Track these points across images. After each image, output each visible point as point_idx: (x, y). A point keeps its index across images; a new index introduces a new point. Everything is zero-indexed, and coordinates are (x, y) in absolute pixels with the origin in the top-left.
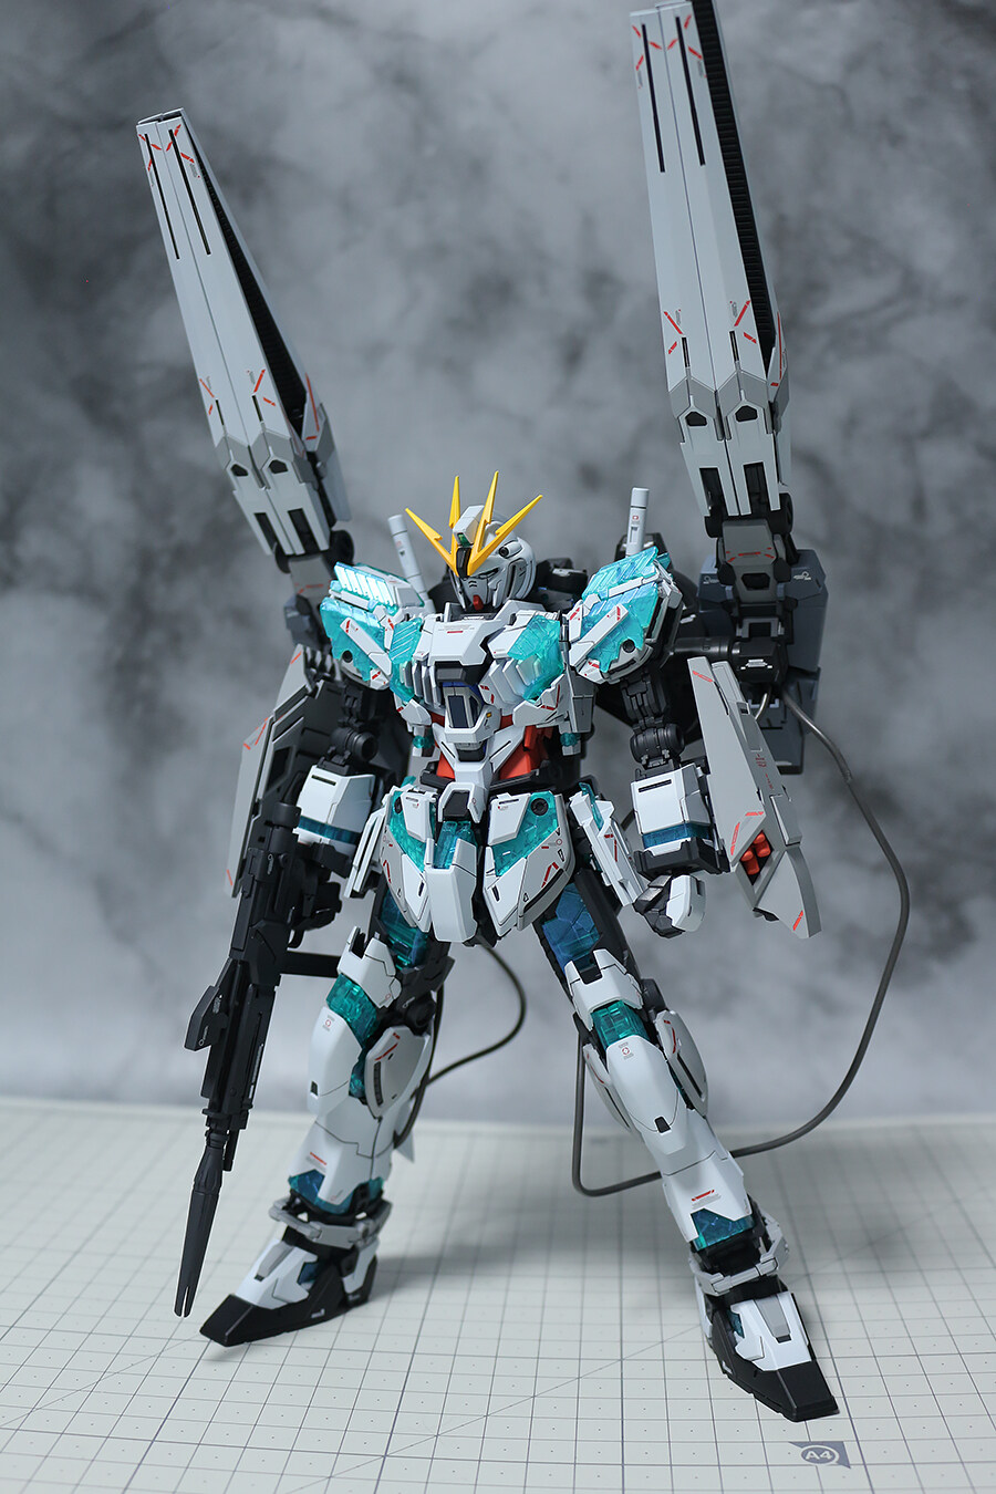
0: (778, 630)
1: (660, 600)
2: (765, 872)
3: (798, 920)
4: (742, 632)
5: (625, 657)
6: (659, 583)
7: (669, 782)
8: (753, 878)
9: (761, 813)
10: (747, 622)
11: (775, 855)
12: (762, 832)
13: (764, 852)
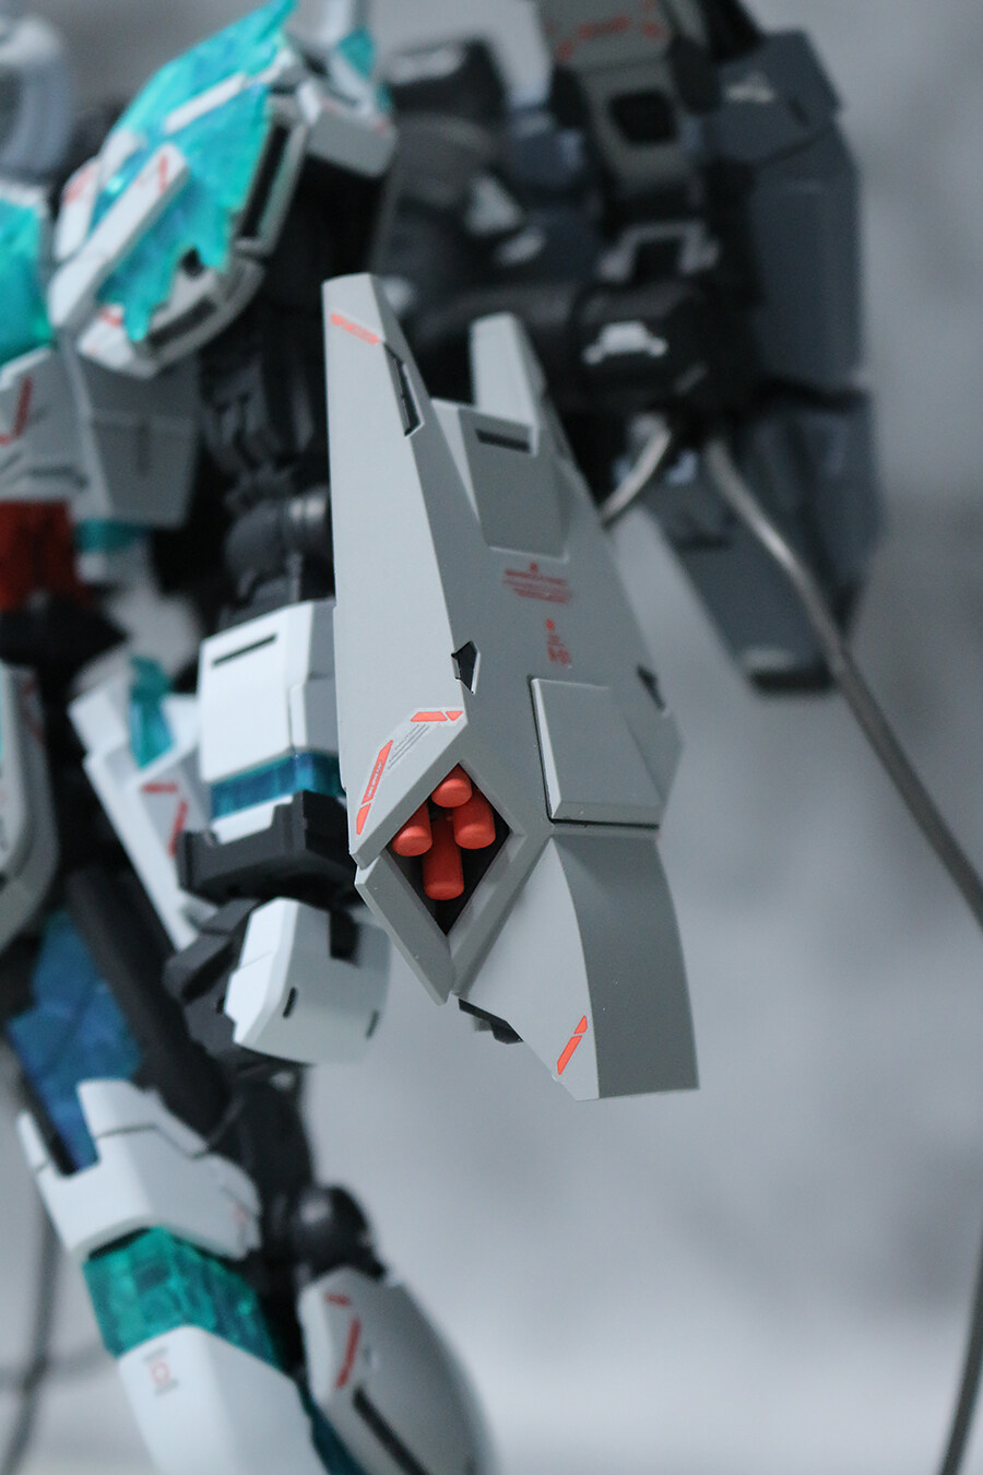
0: (698, 253)
1: (279, 136)
2: (485, 896)
3: (573, 1044)
4: (616, 265)
5: (186, 293)
6: (283, 89)
7: (270, 640)
8: (446, 914)
9: (453, 716)
10: (634, 237)
11: (513, 849)
12: (458, 771)
13: (473, 834)
